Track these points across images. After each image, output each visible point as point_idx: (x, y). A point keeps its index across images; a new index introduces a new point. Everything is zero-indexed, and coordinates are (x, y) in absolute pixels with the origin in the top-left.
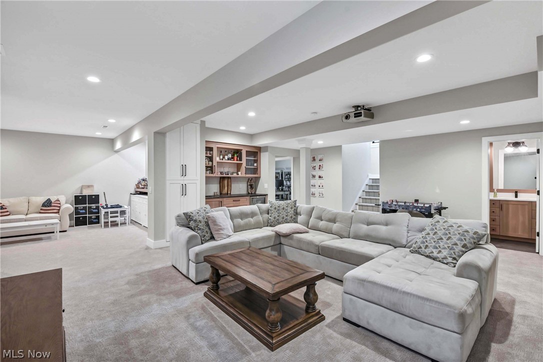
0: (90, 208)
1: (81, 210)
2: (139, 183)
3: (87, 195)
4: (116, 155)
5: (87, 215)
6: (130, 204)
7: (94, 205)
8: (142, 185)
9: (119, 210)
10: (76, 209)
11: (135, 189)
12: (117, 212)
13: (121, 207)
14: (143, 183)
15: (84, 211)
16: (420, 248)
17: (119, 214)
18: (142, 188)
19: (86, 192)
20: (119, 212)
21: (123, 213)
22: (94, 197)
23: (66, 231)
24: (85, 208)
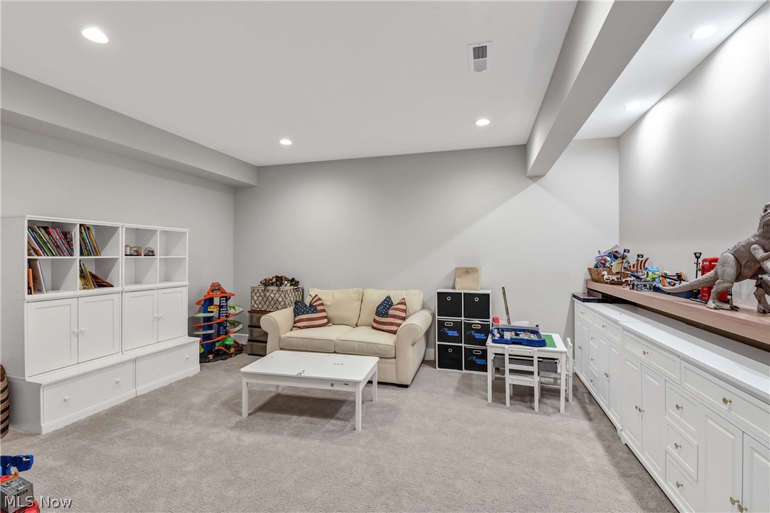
0: (468, 326)
1: (450, 329)
2: (601, 264)
3: (463, 292)
4: (534, 188)
5: (463, 345)
6: (570, 332)
7: (477, 321)
8: (610, 272)
9: (535, 352)
10: (441, 324)
11: (587, 281)
12: (529, 361)
13: (542, 343)
14: (616, 265)
15: (455, 333)
17: (535, 368)
18: (613, 283)
19: (463, 287)
20: (536, 363)
21: (549, 364)
22: (477, 299)
23: (406, 386)
24: (457, 326)
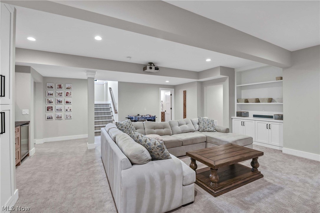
16: (204, 129)
